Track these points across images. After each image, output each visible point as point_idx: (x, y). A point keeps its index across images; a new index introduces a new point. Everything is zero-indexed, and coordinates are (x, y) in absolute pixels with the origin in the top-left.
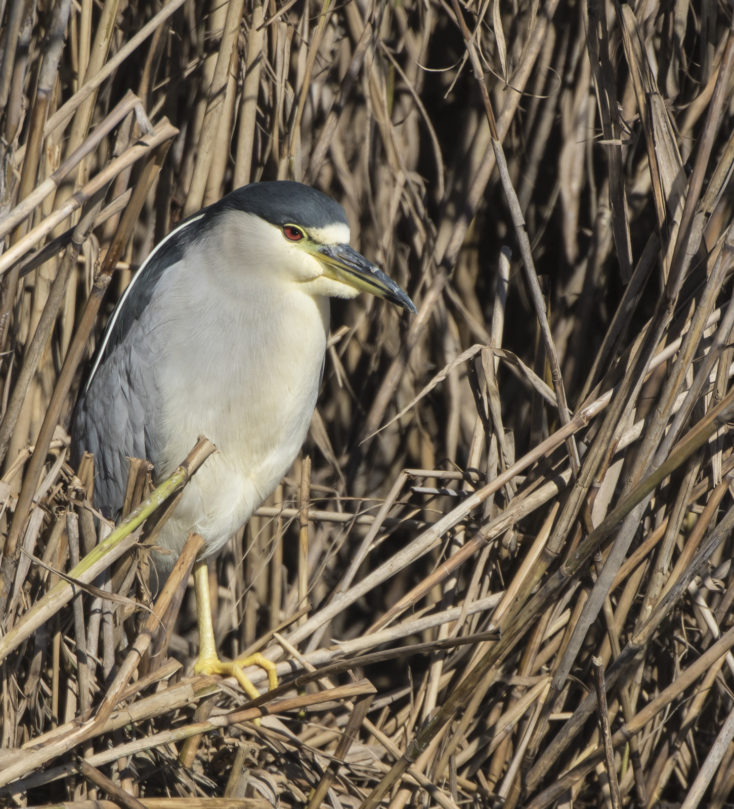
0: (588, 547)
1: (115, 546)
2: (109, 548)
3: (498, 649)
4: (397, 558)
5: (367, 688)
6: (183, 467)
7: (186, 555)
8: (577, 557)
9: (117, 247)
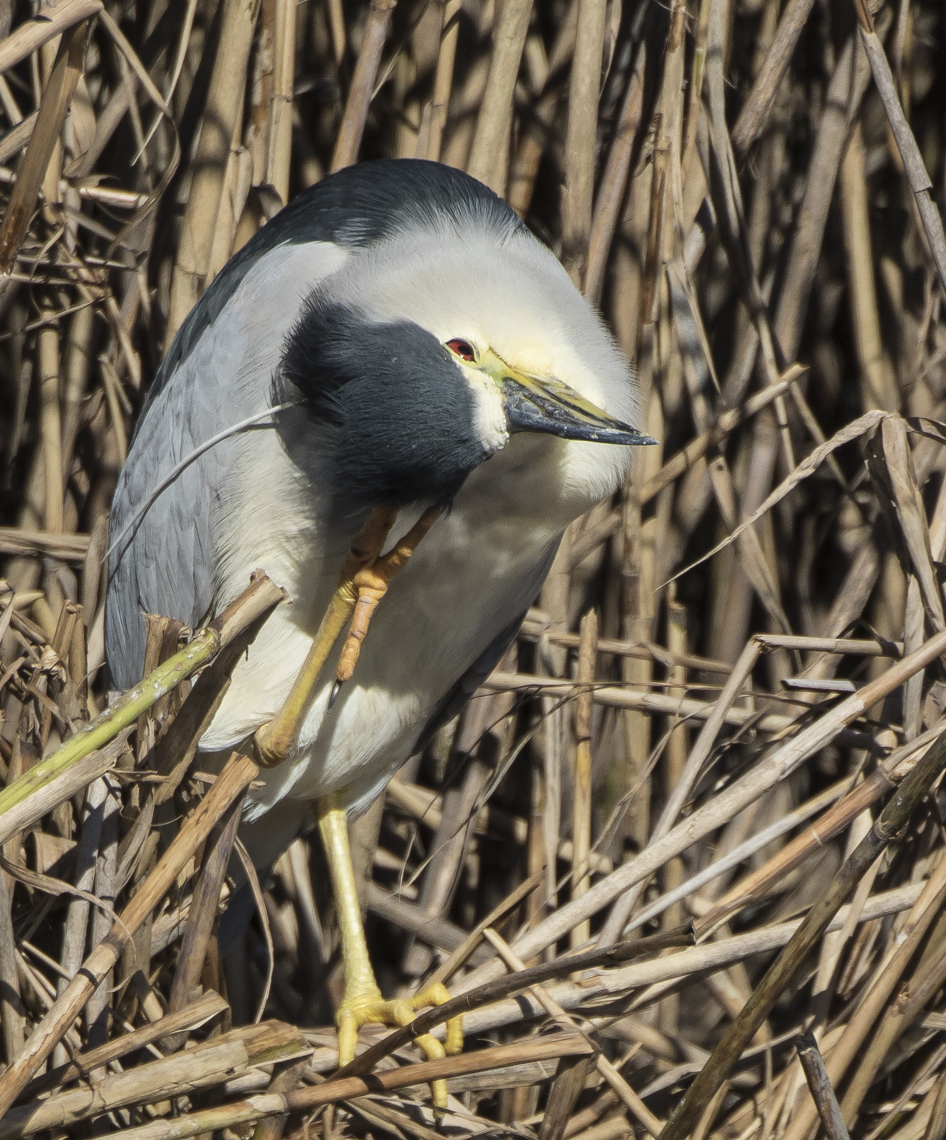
0: (916, 784)
1: (60, 774)
2: (47, 779)
3: (779, 975)
4: (704, 814)
5: (574, 1045)
6: (211, 629)
7: (215, 795)
8: (899, 804)
9: (13, 218)
